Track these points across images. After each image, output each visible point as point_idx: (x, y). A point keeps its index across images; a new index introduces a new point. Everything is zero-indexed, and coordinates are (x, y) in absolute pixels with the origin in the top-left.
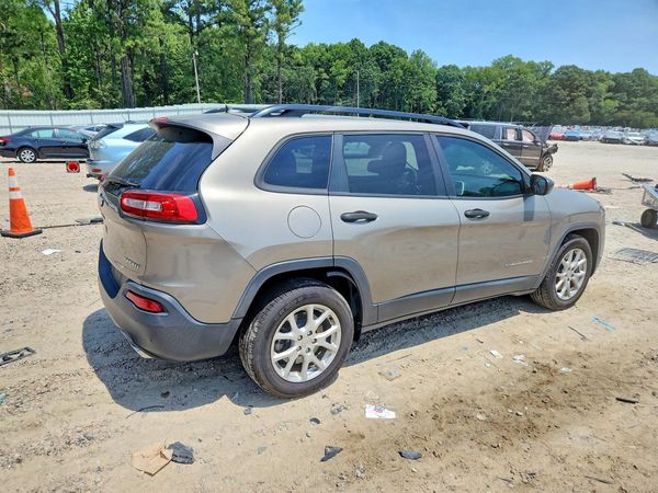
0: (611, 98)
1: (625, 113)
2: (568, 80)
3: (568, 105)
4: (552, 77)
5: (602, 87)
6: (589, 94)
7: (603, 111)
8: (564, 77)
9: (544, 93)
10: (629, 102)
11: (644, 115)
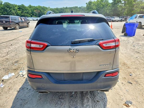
0: (19, 10)
1: (23, 14)
2: (8, 6)
3: (10, 12)
4: (3, 5)
5: (16, 8)
6: (14, 9)
7: (18, 13)
8: (7, 5)
9: (3, 9)
10: (23, 12)
11: (27, 14)
